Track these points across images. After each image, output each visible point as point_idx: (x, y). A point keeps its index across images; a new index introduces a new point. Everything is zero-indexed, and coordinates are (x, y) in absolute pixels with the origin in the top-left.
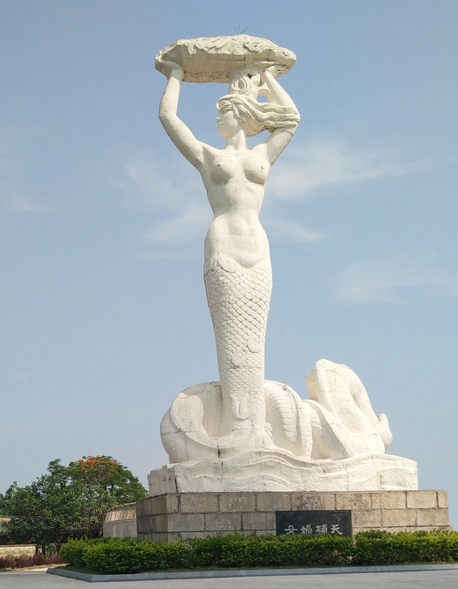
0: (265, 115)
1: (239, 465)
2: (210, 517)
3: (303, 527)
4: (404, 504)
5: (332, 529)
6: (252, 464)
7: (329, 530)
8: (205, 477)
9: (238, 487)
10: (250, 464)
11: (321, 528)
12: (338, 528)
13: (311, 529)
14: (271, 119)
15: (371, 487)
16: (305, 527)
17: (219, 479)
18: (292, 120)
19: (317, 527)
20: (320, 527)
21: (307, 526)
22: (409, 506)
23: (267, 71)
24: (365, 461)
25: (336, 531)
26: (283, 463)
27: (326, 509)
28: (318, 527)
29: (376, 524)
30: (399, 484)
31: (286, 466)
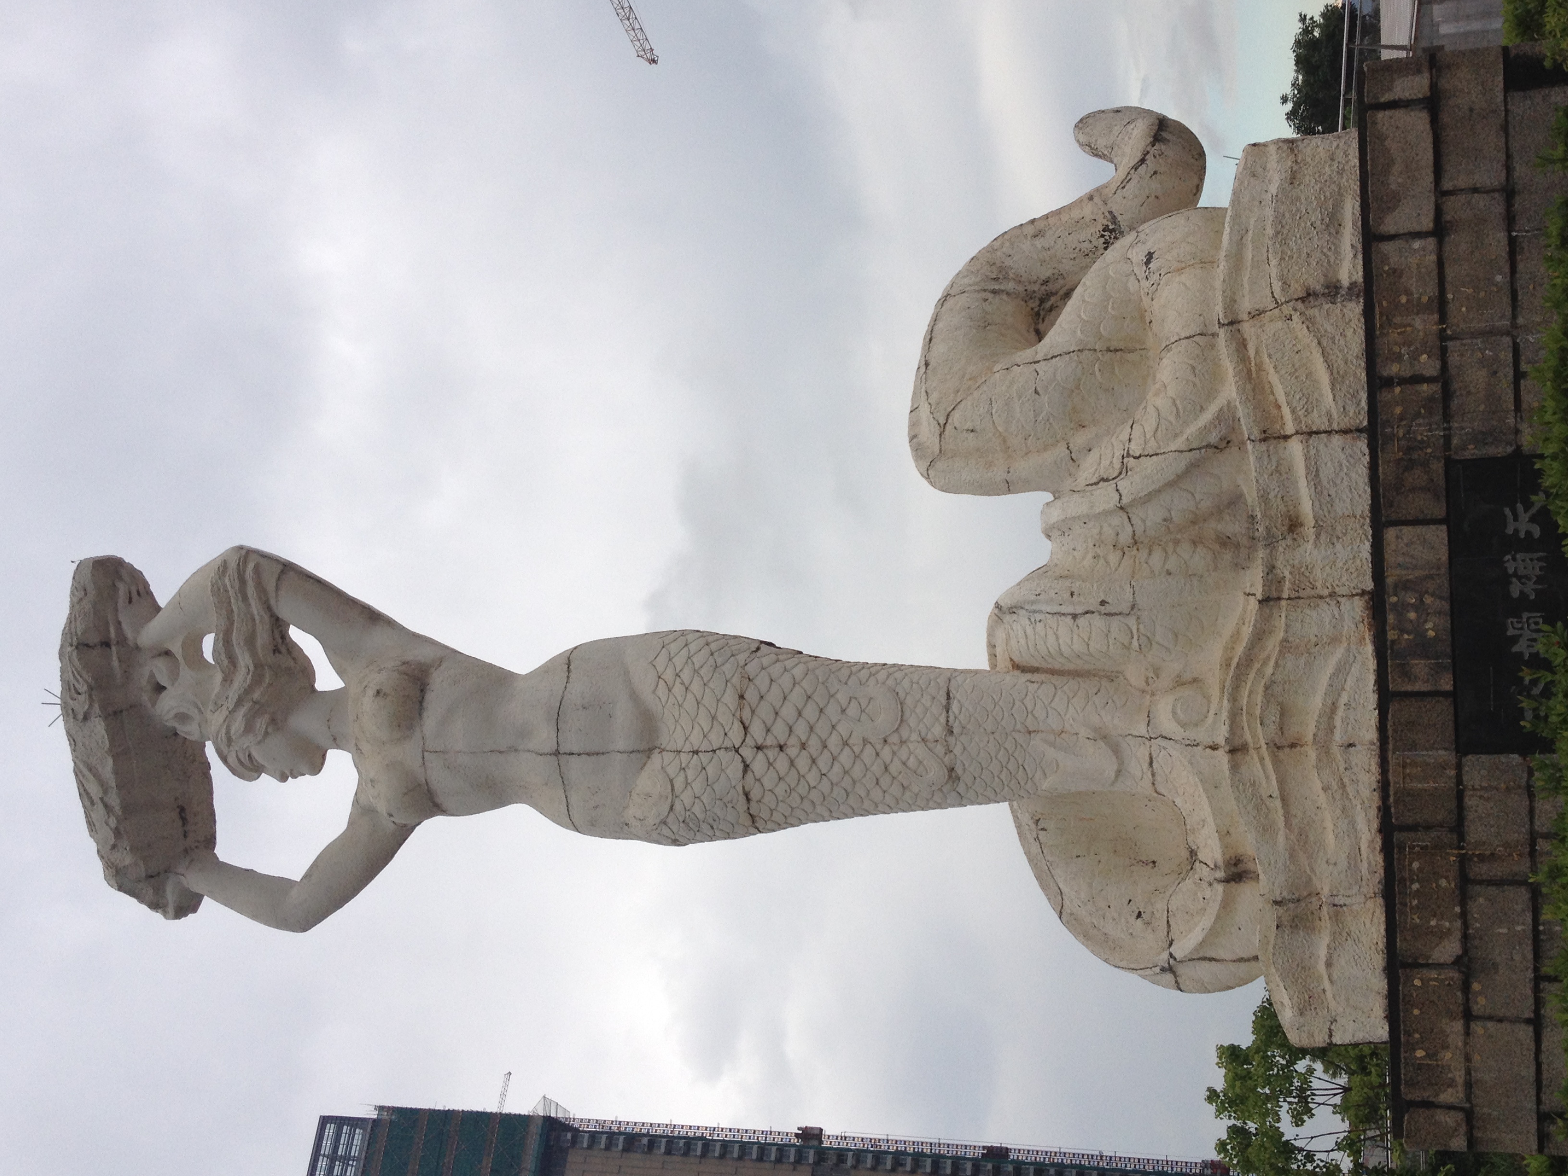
0: (244, 660)
1: (1281, 839)
2: (1481, 1000)
3: (1516, 649)
4: (1417, 244)
5: (1522, 535)
6: (1274, 782)
7: (1527, 544)
8: (1329, 965)
9: (1364, 847)
10: (1276, 793)
11: (1519, 578)
12: (1520, 507)
13: (1525, 615)
14: (250, 641)
15: (1349, 333)
16: (1515, 640)
17: (1337, 914)
18: (243, 581)
19: (1515, 593)
20: (1514, 580)
21: (1510, 632)
22: (1427, 223)
23: (135, 639)
24: (1252, 353)
25: (1532, 520)
26: (1269, 670)
27: (1445, 558)
28: (1515, 590)
29: (1502, 355)
30: (1333, 223)
31: (1276, 663)
